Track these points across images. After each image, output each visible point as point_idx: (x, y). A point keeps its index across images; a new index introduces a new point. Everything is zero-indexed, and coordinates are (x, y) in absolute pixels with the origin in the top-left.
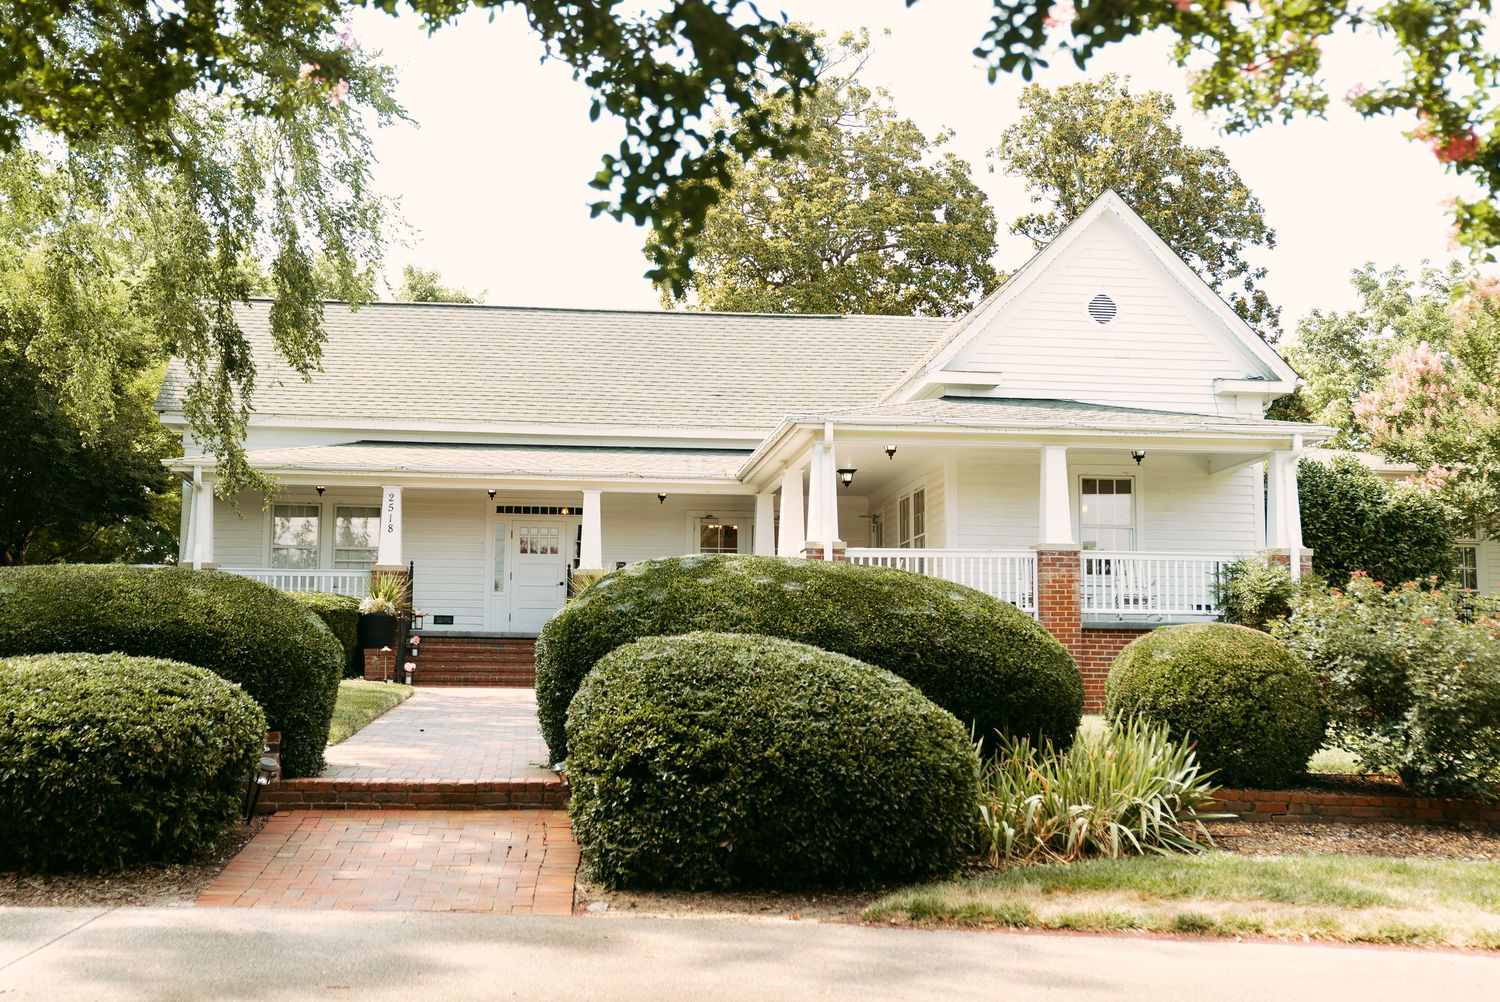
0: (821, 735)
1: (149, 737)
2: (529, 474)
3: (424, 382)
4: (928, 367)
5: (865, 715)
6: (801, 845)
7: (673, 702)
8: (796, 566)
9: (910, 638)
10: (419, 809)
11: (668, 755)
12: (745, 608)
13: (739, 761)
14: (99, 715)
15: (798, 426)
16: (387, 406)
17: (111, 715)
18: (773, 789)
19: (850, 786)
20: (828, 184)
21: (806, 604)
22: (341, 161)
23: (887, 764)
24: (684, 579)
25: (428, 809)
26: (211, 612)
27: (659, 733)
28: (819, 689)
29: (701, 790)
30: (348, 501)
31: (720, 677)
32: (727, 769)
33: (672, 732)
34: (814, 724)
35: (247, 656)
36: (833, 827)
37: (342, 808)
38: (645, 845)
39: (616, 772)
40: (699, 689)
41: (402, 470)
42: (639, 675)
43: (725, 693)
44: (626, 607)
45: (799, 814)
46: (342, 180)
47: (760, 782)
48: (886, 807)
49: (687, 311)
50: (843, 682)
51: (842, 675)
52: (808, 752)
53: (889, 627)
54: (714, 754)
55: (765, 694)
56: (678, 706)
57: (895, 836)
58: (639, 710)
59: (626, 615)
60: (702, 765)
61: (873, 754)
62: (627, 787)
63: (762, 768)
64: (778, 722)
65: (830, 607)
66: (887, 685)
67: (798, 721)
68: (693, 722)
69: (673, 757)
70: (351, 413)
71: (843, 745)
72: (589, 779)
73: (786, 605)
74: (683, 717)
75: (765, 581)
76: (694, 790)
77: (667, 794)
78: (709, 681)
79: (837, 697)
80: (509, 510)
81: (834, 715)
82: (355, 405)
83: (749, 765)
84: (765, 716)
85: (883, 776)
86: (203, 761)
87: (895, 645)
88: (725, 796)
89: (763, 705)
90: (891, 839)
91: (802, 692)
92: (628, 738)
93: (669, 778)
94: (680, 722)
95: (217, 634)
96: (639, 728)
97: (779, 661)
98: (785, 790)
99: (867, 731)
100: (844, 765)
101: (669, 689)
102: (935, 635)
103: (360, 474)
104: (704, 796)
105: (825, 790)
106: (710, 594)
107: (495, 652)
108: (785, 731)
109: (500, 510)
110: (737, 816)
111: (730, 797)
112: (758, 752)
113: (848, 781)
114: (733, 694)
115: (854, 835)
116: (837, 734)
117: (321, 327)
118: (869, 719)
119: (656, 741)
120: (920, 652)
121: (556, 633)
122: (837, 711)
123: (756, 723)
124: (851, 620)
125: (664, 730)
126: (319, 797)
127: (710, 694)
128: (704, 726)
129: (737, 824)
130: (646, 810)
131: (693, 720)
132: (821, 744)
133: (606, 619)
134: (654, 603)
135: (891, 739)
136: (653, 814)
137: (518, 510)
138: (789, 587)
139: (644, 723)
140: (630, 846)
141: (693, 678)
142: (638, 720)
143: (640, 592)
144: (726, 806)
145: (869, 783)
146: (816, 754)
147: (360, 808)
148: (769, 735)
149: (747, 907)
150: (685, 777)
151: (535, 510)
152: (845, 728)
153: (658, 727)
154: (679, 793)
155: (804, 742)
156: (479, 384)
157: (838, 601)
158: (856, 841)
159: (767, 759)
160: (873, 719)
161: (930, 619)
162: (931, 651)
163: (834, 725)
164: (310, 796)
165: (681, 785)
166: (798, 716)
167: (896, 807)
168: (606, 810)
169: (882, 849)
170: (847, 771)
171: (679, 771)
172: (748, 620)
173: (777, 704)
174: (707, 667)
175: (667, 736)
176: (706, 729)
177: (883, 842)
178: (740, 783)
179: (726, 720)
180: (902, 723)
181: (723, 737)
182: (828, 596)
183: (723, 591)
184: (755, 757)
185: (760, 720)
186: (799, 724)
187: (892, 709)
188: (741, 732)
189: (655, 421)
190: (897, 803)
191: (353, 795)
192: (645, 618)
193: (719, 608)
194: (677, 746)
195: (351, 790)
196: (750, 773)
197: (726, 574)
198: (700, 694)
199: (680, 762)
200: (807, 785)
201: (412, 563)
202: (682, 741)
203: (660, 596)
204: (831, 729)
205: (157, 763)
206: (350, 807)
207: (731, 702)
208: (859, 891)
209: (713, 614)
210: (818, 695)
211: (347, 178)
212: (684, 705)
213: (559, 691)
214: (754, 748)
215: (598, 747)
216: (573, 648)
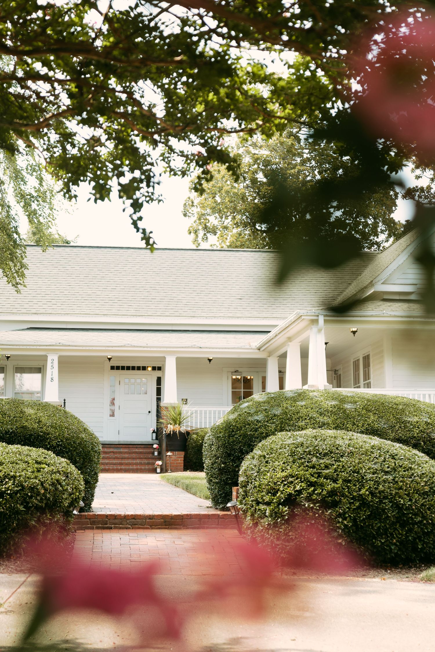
0: (389, 483)
1: (38, 485)
2: (134, 346)
3: (66, 292)
4: (374, 282)
5: (411, 472)
6: (380, 541)
7: (307, 466)
8: (349, 395)
9: (418, 434)
10: (152, 529)
11: (308, 493)
12: (325, 418)
13: (347, 496)
14: (12, 474)
15: (303, 317)
16: (45, 306)
17: (18, 474)
18: (365, 511)
19: (406, 510)
20: (296, 170)
21: (358, 415)
22: (31, 163)
23: (424, 498)
24: (289, 402)
25: (157, 529)
26: (40, 422)
27: (302, 482)
28: (385, 458)
29: (327, 512)
30: (22, 364)
31: (331, 453)
32: (340, 501)
33: (309, 481)
34: (384, 477)
35: (61, 445)
36: (397, 532)
37: (111, 528)
38: (298, 541)
39: (279, 503)
40: (320, 458)
41: (60, 345)
42: (286, 452)
43: (335, 461)
44: (260, 417)
45: (379, 525)
46: (32, 175)
47: (358, 508)
48: (425, 522)
49: (210, 248)
50: (396, 455)
51: (395, 451)
52: (383, 492)
53: (405, 428)
54: (333, 493)
55: (357, 461)
56: (311, 468)
57: (430, 538)
58: (289, 471)
59: (260, 422)
60: (326, 499)
61: (417, 493)
62: (286, 511)
63: (359, 500)
64: (365, 476)
65: (372, 417)
66: (418, 457)
67: (376, 475)
68: (319, 476)
69: (311, 494)
70: (24, 311)
71: (401, 488)
72: (262, 507)
73: (347, 416)
74: (314, 473)
75: (334, 403)
76: (323, 512)
77: (308, 514)
78: (326, 455)
79: (395, 463)
80: (118, 368)
81: (394, 472)
82: (26, 306)
83: (352, 499)
84: (358, 473)
85: (422, 505)
86: (63, 498)
87: (409, 437)
88: (340, 515)
89: (356, 467)
90: (427, 539)
91: (376, 460)
92: (285, 485)
93: (309, 506)
94: (312, 476)
95: (45, 433)
96: (290, 479)
97: (361, 444)
98: (371, 512)
99: (412, 481)
100: (402, 498)
101: (305, 459)
102: (431, 432)
103: (35, 347)
104: (328, 515)
105: (393, 512)
106: (305, 410)
107: (116, 453)
108: (370, 480)
109: (112, 368)
110: (347, 525)
111: (342, 515)
112: (356, 492)
113: (404, 508)
114: (340, 461)
115: (408, 537)
116: (397, 482)
117: (25, 261)
118: (413, 474)
119: (301, 486)
120: (423, 441)
121: (220, 432)
122: (395, 470)
123: (354, 476)
124: (384, 424)
125: (305, 480)
126: (98, 523)
127: (327, 461)
128: (326, 478)
129: (346, 530)
130: (296, 523)
131: (319, 475)
132: (389, 488)
133: (249, 424)
134: (275, 415)
135: (425, 485)
136: (301, 525)
137: (123, 368)
138: (348, 406)
139: (293, 477)
140: (289, 542)
141: (317, 453)
142: (290, 475)
143: (266, 409)
144: (340, 520)
145: (416, 509)
146: (387, 492)
147: (120, 528)
148: (362, 481)
149: (354, 574)
150: (317, 505)
151: (133, 368)
152: (401, 479)
153: (301, 478)
154: (314, 513)
155: (381, 486)
156: (99, 293)
157: (376, 414)
158: (410, 540)
159: (361, 495)
160: (415, 475)
161: (427, 424)
162: (429, 441)
163: (395, 477)
164: (94, 522)
165: (316, 509)
166: (376, 473)
167: (430, 522)
168: (274, 523)
169: (423, 545)
170: (404, 501)
171: (314, 502)
172: (328, 424)
173: (364, 466)
174: (323, 447)
175: (306, 484)
176: (327, 480)
177: (423, 541)
178: (348, 508)
179: (338, 475)
180: (430, 477)
181: (337, 484)
182: (370, 411)
183: (312, 409)
184: (355, 494)
185: (356, 474)
186: (377, 477)
187: (424, 469)
188: (347, 481)
189: (203, 314)
190: (431, 519)
191: (117, 521)
192: (271, 423)
193: (311, 418)
194: (313, 488)
195: (115, 519)
196: (353, 503)
197: (312, 399)
198: (322, 461)
199: (314, 497)
200: (383, 510)
201: (65, 400)
202: (314, 486)
203: (278, 411)
204: (393, 480)
205: (41, 499)
206: (115, 528)
207: (339, 465)
208: (411, 567)
209: (308, 421)
210: (384, 461)
211: (34, 173)
212: (313, 467)
213: (223, 464)
214: (354, 489)
215: (268, 490)
216: (231, 440)
